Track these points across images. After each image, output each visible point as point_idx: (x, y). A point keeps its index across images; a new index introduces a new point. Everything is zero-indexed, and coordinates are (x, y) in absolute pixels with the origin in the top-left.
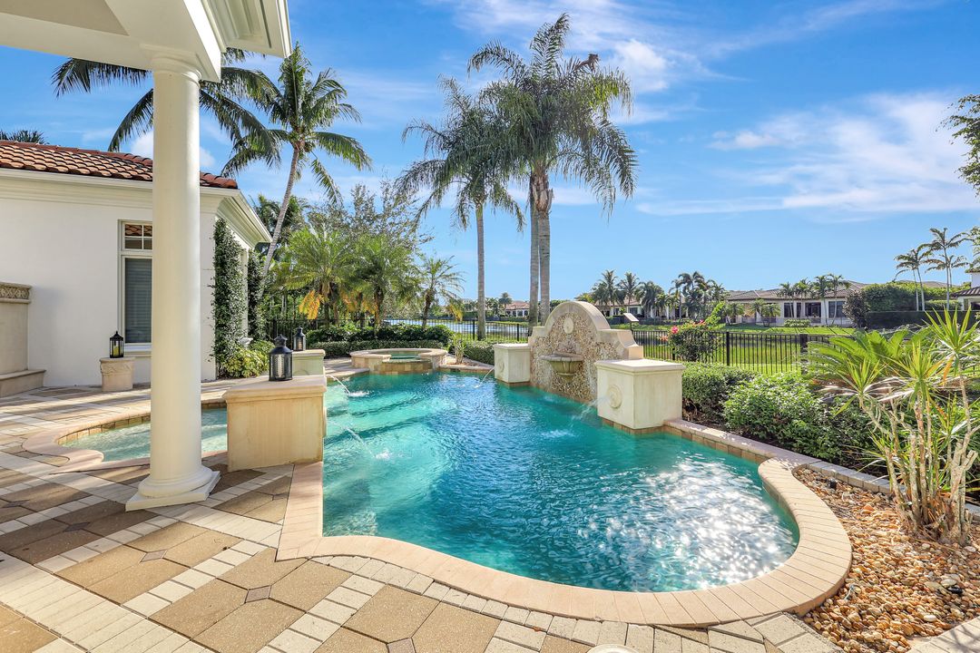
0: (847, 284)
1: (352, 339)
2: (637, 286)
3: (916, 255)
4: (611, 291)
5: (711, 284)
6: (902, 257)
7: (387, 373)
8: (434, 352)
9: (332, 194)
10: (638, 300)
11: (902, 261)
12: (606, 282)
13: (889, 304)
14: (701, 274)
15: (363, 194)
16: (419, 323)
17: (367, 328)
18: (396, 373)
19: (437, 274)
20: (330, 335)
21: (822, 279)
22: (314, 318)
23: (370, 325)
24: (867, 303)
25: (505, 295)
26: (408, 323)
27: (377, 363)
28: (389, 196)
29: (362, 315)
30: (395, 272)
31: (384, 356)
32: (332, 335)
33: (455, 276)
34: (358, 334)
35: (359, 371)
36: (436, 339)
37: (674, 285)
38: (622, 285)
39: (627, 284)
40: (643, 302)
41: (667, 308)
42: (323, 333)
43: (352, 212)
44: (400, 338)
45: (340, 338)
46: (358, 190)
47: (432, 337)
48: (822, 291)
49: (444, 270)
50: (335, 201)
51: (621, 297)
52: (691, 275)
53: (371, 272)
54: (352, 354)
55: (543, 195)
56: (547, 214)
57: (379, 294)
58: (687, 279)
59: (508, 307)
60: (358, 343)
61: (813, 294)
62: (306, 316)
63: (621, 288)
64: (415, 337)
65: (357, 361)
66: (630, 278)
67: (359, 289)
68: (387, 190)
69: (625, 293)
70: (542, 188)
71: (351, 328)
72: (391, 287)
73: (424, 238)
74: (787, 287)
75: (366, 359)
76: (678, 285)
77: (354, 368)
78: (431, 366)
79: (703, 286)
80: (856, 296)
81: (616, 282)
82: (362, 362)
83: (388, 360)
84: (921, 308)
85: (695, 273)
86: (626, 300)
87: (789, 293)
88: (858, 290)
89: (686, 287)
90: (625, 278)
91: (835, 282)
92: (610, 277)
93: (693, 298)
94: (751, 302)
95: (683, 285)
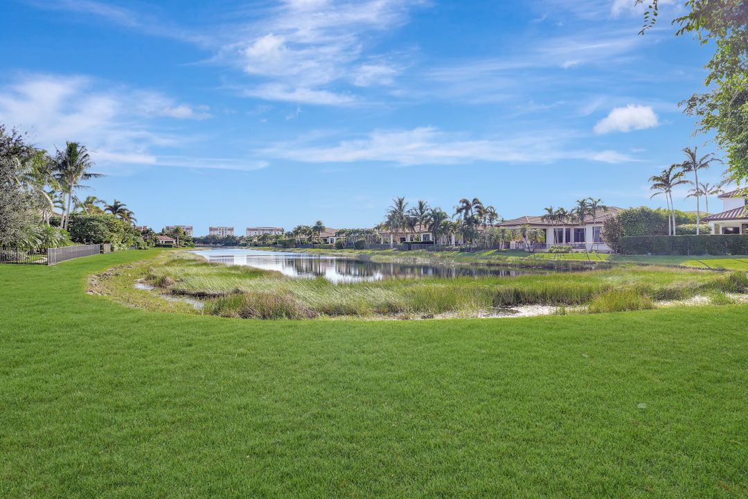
0: (605, 208)
2: (427, 212)
3: (668, 176)
4: (402, 218)
5: (488, 210)
6: (656, 178)
11: (656, 182)
12: (397, 208)
13: (642, 228)
14: (479, 200)
21: (582, 203)
24: (622, 228)
25: (319, 223)
37: (456, 211)
38: (414, 211)
39: (419, 212)
48: (583, 216)
51: (411, 224)
52: (471, 202)
58: (467, 205)
59: (322, 235)
63: (413, 214)
66: (421, 206)
69: (415, 220)
74: (550, 211)
76: (459, 211)
79: (481, 211)
80: (613, 220)
81: (406, 209)
84: (672, 233)
85: (475, 200)
86: (417, 228)
87: (553, 218)
88: (614, 215)
89: (466, 214)
90: (417, 206)
91: (594, 207)
92: (401, 202)
93: (470, 221)
94: (519, 227)
95: (464, 211)
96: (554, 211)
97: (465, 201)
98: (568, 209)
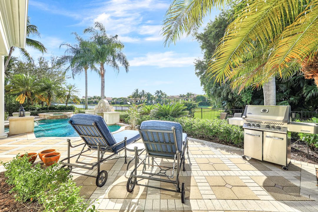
0: (193, 95)
1: (39, 110)
2: (145, 93)
4: (138, 95)
5: (164, 94)
7: (52, 119)
8: (69, 113)
9: (29, 59)
10: (145, 98)
12: (136, 92)
14: (161, 91)
15: (43, 60)
16: (64, 105)
17: (44, 106)
18: (55, 119)
19: (71, 90)
20: (29, 109)
21: (188, 93)
22: (22, 103)
23: (45, 105)
26: (60, 105)
27: (48, 116)
28: (54, 62)
29: (43, 102)
30: (55, 89)
31: (51, 114)
32: (30, 109)
33: (77, 91)
34: (41, 108)
35: (41, 119)
36: (70, 110)
37: (155, 94)
39: (142, 93)
40: (147, 98)
41: (153, 100)
42: (27, 108)
43: (38, 66)
44: (57, 110)
45: (34, 110)
46: (41, 59)
47: (69, 109)
48: (188, 96)
49: (73, 88)
50: (31, 62)
51: (141, 97)
52: (159, 91)
53: (46, 89)
54: (39, 114)
55: (103, 71)
56: (104, 76)
57: (49, 96)
58: (158, 92)
60: (41, 111)
61: (186, 97)
62: (19, 102)
63: (141, 94)
64: (62, 109)
65: (41, 116)
67: (42, 94)
68: (53, 60)
70: (102, 69)
71: (38, 106)
72: (54, 93)
73: (68, 77)
74: (181, 95)
75: (44, 115)
76: (156, 94)
77: (40, 118)
78: (67, 117)
79: (162, 94)
81: (139, 92)
82: (43, 116)
83: (52, 115)
84: (207, 101)
85: (160, 91)
86: (142, 98)
87: (182, 97)
88: (195, 96)
89: (158, 94)
90: (142, 91)
91: (191, 94)
92: (137, 90)
93: (160, 97)
94: (173, 99)
95: (157, 94)
96: (182, 95)
97: (158, 91)
98: (185, 94)
